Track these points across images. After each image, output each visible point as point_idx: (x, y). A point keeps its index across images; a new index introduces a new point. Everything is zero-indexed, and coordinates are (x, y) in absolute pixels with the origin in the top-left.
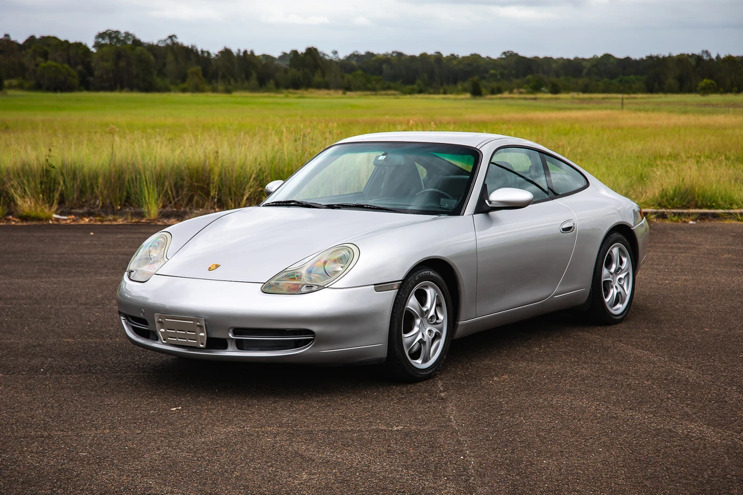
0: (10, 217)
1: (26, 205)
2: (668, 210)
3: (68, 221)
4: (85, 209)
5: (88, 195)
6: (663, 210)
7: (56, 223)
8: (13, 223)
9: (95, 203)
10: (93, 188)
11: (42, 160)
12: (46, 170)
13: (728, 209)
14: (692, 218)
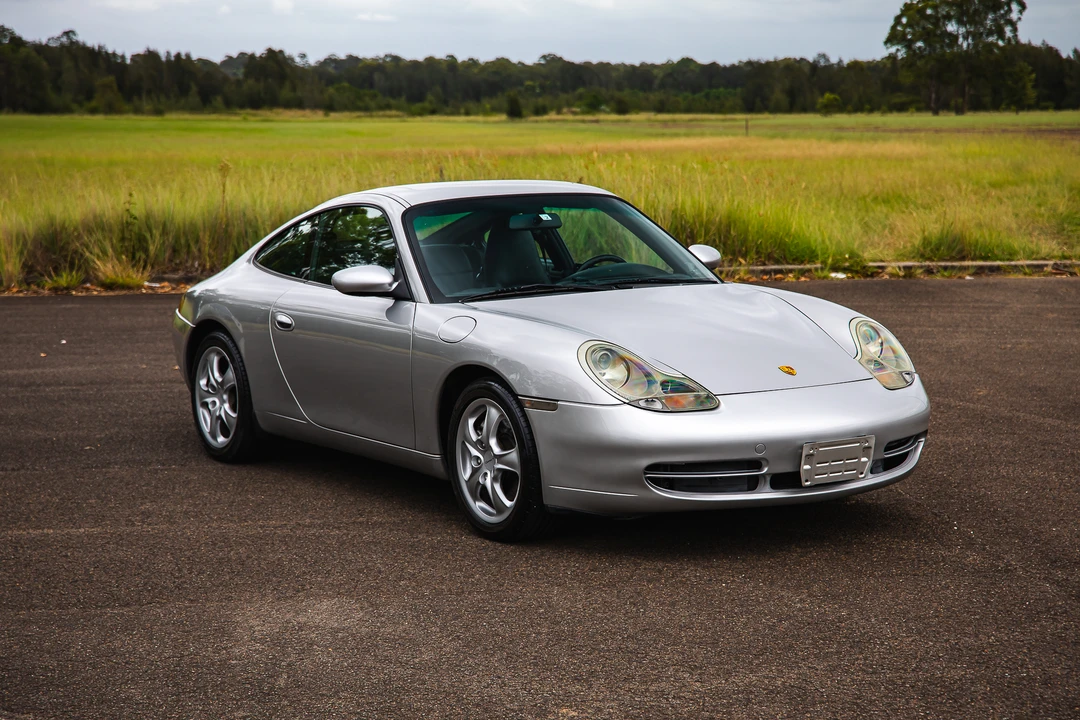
0: (88, 285)
1: (107, 269)
2: (934, 263)
3: (167, 290)
4: (181, 274)
5: (183, 255)
6: (927, 263)
7: (150, 291)
8: (95, 293)
9: (193, 265)
10: (189, 246)
11: (120, 208)
12: (127, 222)
13: (1008, 260)
14: (967, 272)
